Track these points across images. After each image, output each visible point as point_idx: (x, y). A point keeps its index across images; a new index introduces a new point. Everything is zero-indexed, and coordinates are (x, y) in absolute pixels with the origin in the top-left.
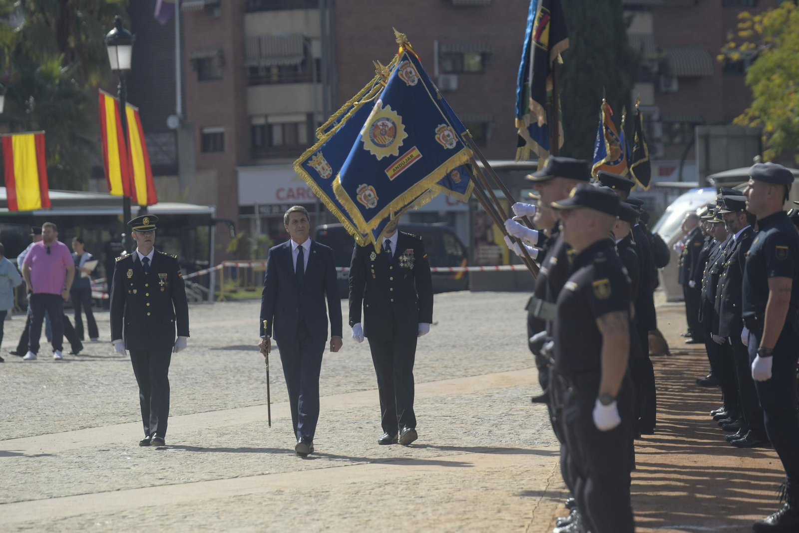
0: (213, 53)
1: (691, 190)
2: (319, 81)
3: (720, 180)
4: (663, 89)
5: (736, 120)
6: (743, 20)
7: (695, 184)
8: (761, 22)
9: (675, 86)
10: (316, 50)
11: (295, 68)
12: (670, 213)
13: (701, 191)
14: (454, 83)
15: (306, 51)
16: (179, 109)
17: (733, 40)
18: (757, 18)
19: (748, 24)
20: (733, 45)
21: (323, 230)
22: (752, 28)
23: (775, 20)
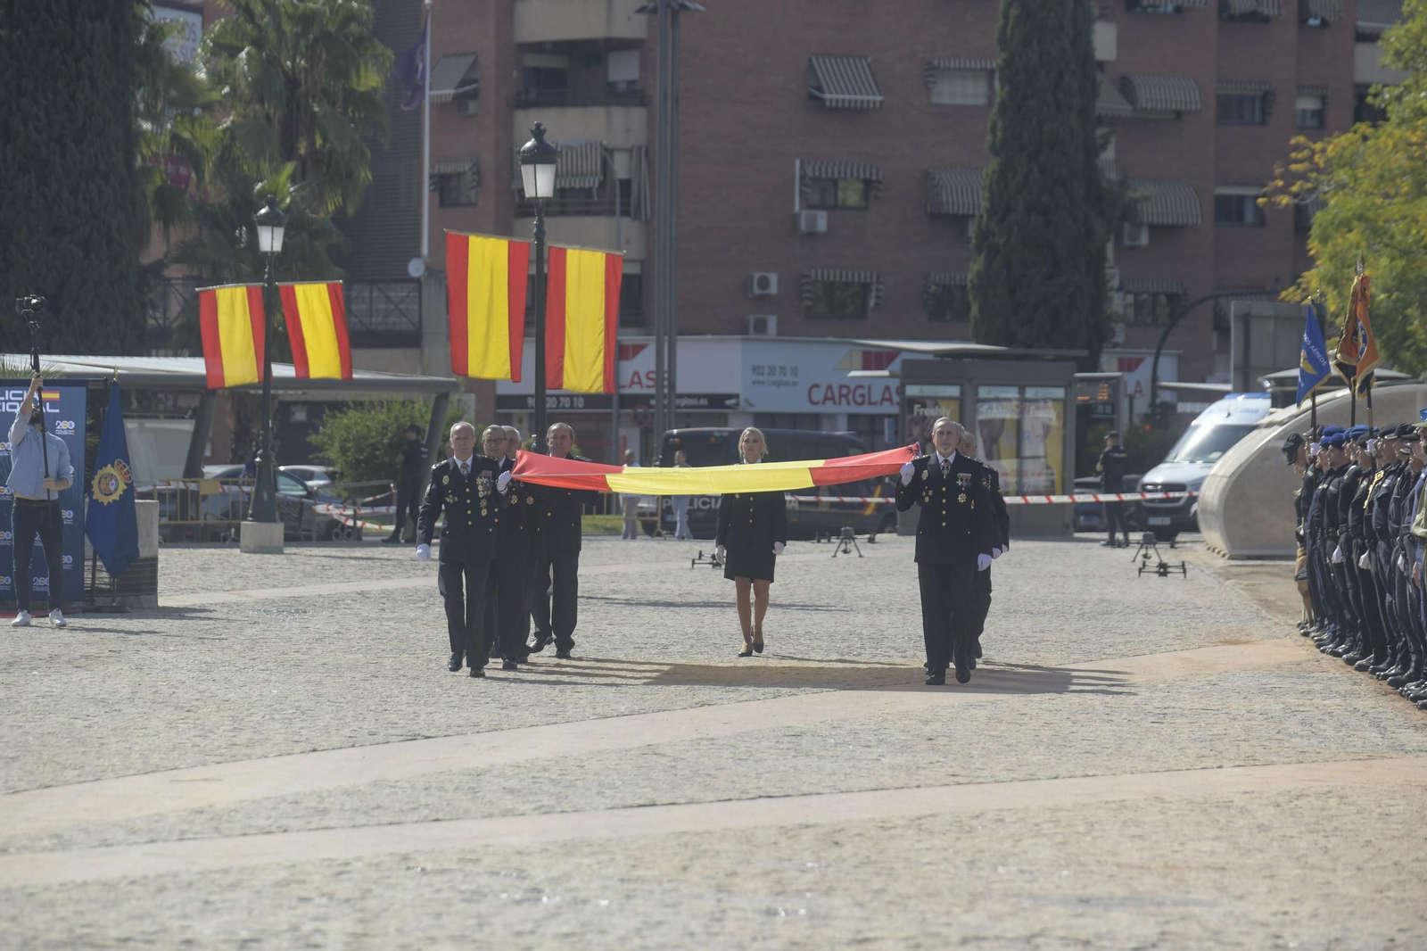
0: (466, 166)
1: (1227, 397)
2: (625, 213)
3: (1279, 382)
4: (1127, 242)
5: (1283, 294)
6: (1297, 148)
7: (1228, 387)
8: (1323, 151)
9: (1144, 239)
10: (621, 167)
11: (588, 192)
12: (1197, 427)
13: (1241, 398)
14: (822, 223)
15: (606, 166)
16: (425, 250)
17: (1282, 177)
18: (1318, 146)
19: (1306, 153)
20: (1280, 183)
21: (674, 436)
22: (1310, 159)
23: (1344, 148)
